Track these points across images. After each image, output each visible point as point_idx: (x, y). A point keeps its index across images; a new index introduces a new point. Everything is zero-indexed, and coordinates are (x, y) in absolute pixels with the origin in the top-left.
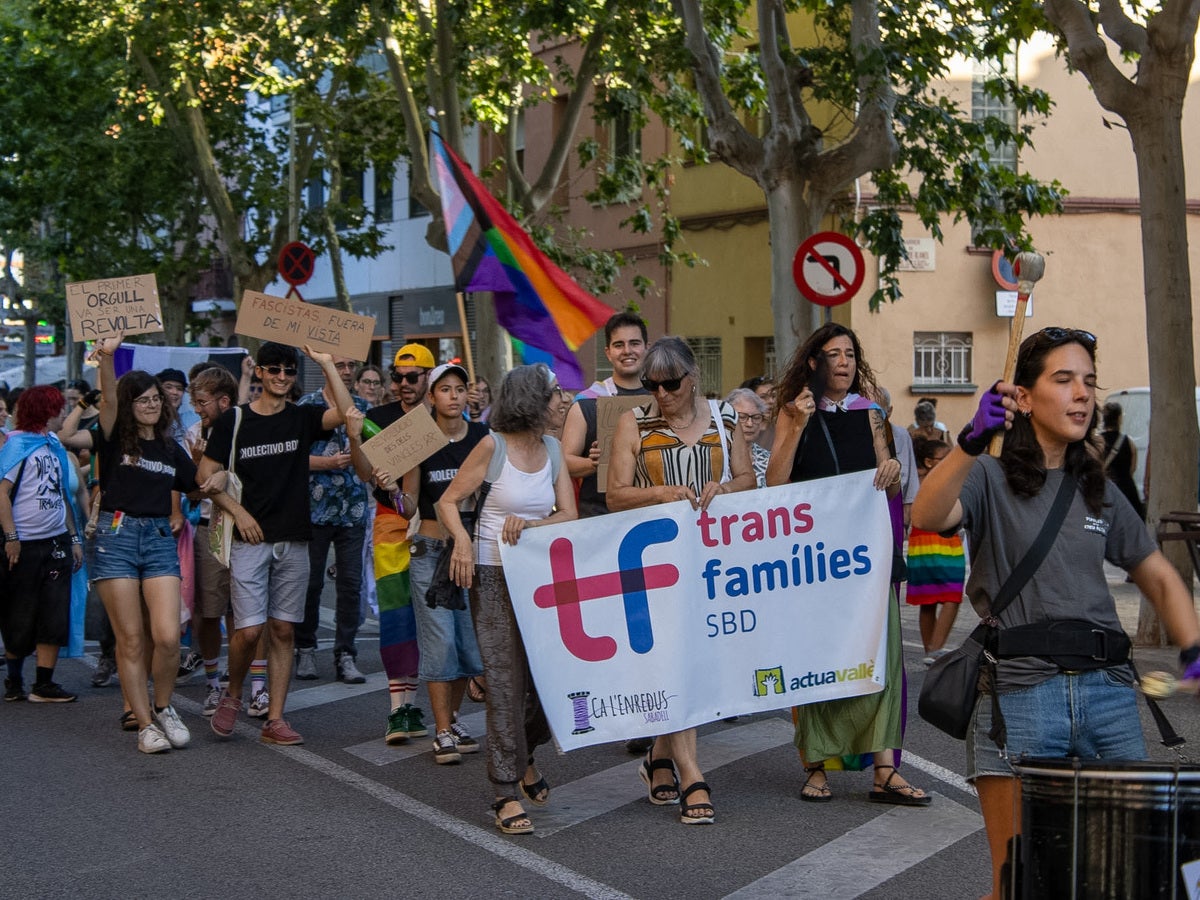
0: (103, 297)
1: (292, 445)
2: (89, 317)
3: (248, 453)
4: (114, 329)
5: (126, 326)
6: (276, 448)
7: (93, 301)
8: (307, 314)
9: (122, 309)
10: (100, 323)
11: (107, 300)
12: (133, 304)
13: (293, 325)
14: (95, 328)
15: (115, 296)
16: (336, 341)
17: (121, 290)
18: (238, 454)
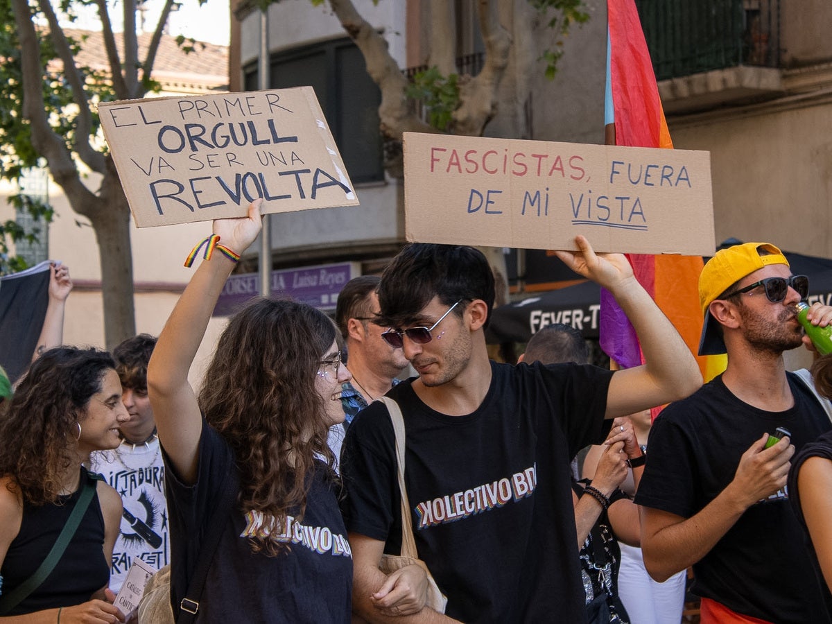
0: (195, 131)
1: (524, 482)
2: (167, 174)
3: (434, 511)
4: (236, 199)
5: (263, 192)
6: (491, 495)
7: (172, 140)
8: (558, 166)
9: (248, 158)
10: (198, 185)
11: (207, 137)
12: (273, 148)
13: (533, 199)
14: (187, 195)
15: (224, 131)
16: (637, 220)
17: (237, 118)
18: (415, 518)
